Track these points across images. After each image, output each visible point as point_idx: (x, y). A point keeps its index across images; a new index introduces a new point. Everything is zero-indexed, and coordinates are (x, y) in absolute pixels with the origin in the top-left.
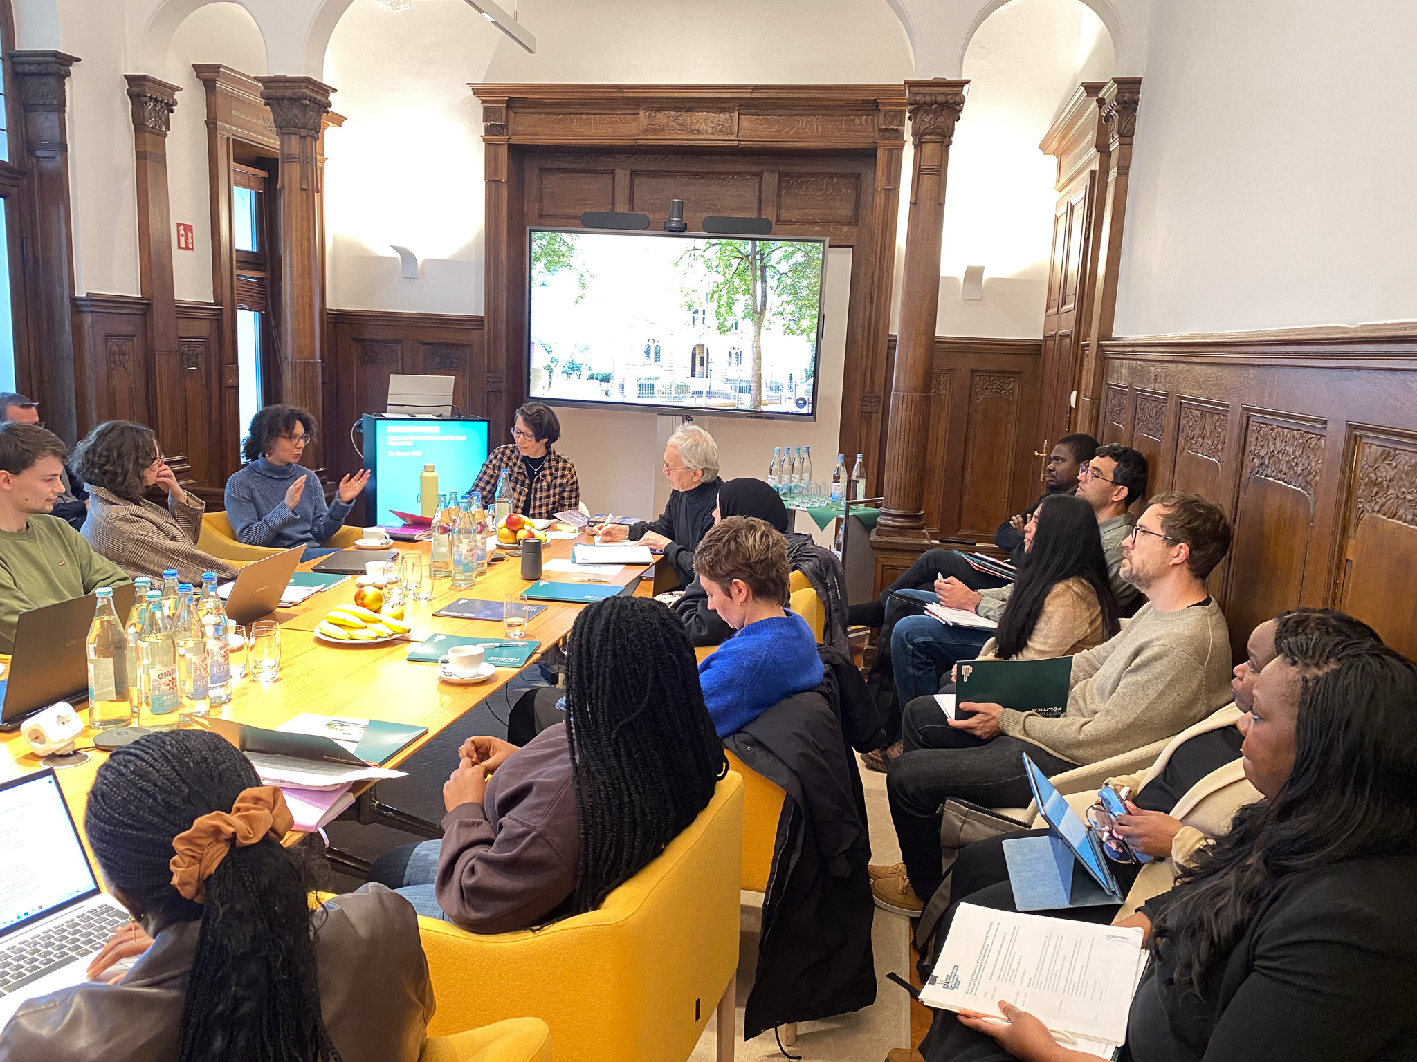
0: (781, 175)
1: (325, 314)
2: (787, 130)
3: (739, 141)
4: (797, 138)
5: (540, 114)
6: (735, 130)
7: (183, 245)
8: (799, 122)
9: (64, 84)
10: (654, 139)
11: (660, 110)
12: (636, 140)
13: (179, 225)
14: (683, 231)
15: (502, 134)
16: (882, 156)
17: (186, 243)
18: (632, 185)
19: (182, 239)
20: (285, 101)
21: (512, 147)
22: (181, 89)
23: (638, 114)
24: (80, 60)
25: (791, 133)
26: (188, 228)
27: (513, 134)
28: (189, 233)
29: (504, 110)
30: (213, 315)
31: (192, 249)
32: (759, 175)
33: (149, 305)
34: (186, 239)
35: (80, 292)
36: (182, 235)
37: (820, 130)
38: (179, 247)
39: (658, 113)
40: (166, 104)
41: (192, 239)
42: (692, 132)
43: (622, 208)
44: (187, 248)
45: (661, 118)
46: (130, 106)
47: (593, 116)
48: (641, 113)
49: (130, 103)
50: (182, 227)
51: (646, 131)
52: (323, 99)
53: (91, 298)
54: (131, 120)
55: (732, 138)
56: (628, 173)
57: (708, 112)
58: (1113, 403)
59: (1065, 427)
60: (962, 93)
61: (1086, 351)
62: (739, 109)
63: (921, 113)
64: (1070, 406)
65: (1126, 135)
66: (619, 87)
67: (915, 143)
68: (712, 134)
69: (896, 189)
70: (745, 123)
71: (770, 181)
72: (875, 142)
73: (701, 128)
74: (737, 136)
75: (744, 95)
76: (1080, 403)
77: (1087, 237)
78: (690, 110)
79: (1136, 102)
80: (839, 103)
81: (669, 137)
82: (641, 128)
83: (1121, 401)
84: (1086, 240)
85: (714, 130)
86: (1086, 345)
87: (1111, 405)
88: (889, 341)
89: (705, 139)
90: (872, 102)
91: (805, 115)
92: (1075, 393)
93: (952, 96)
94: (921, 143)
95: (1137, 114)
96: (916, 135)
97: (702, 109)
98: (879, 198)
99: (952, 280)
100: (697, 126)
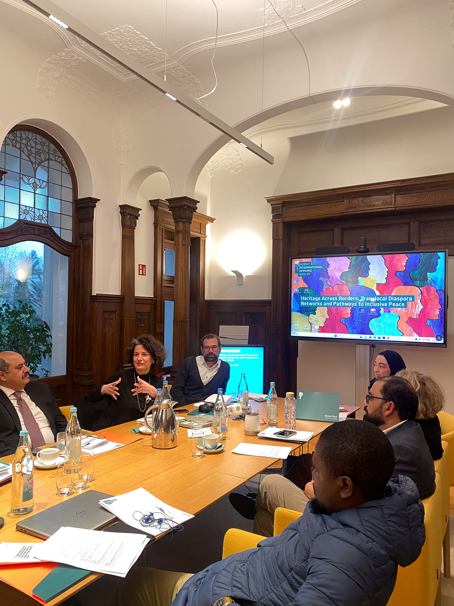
0: (420, 222)
1: (204, 302)
2: (421, 199)
3: (395, 207)
4: (427, 202)
5: (297, 207)
6: (393, 202)
7: (141, 273)
8: (428, 195)
9: (94, 210)
10: (351, 212)
11: (354, 198)
12: (343, 213)
13: (139, 265)
14: (367, 252)
15: (280, 218)
17: (143, 272)
18: (342, 235)
19: (141, 271)
20: (177, 208)
21: (285, 223)
22: (141, 210)
24: (100, 200)
25: (424, 200)
26: (144, 266)
27: (285, 217)
28: (144, 268)
29: (281, 208)
30: (153, 302)
31: (145, 275)
32: (408, 224)
33: (123, 298)
34: (143, 271)
35: (94, 294)
36: (141, 269)
37: (440, 197)
38: (139, 274)
39: (353, 200)
40: (135, 216)
41: (145, 271)
42: (371, 206)
43: (337, 245)
44: (143, 274)
45: (355, 201)
46: (121, 218)
47: (322, 205)
48: (345, 200)
49: (121, 216)
50: (141, 266)
51: (348, 208)
52: (194, 206)
53: (98, 296)
54: (121, 223)
55: (392, 206)
56: (340, 229)
57: (378, 196)
62: (395, 192)
66: (333, 190)
68: (381, 206)
70: (399, 199)
71: (414, 226)
73: (376, 203)
74: (394, 205)
75: (397, 185)
78: (370, 196)
80: (450, 182)
81: (359, 210)
82: (345, 207)
85: (382, 203)
89: (377, 208)
91: (431, 191)
97: (375, 195)
100: (373, 203)
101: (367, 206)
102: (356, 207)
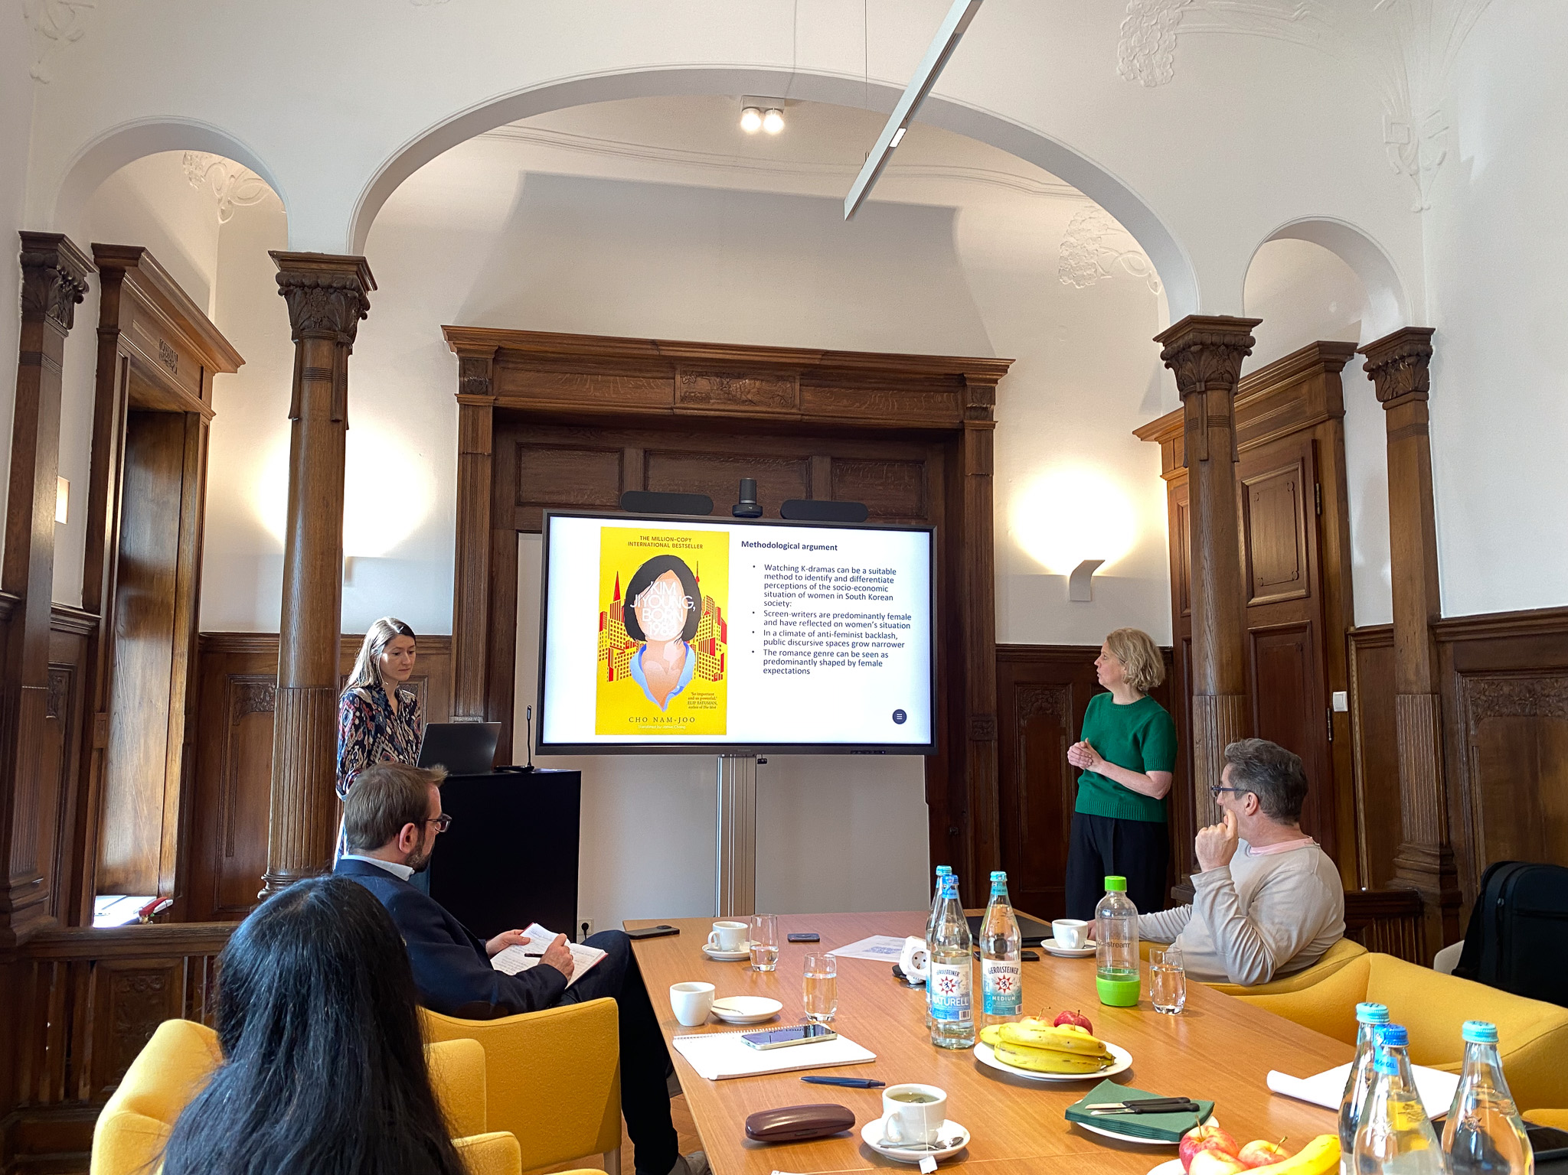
0: (834, 459)
2: (858, 404)
3: (802, 415)
4: (871, 414)
5: (538, 371)
6: (797, 402)
8: (871, 396)
10: (694, 409)
11: (701, 375)
12: (672, 409)
14: (756, 517)
15: (486, 394)
16: (969, 438)
20: (310, 290)
23: (674, 379)
27: (500, 394)
30: (81, 627)
32: (809, 459)
33: (16, 605)
37: (896, 407)
39: (699, 379)
40: (75, 287)
42: (743, 402)
47: (612, 378)
48: (678, 377)
52: (366, 295)
54: (20, 303)
55: (794, 411)
57: (762, 380)
58: (1493, 695)
59: (1325, 737)
60: (1251, 334)
61: (1353, 643)
62: (801, 379)
63: (1206, 354)
64: (1332, 710)
65: (1421, 389)
66: (654, 343)
67: (1198, 390)
68: (769, 406)
69: (988, 475)
70: (808, 396)
71: (821, 466)
72: (962, 422)
73: (755, 399)
74: (800, 410)
75: (812, 362)
76: (1356, 705)
77: (1319, 512)
78: (740, 376)
79: (1429, 354)
80: (918, 376)
81: (715, 408)
82: (678, 394)
83: (1538, 688)
84: (1318, 517)
85: (771, 401)
86: (1354, 635)
87: (1483, 697)
88: (997, 651)
89: (761, 410)
90: (956, 377)
91: (878, 389)
92: (1345, 693)
93: (1241, 337)
94: (1207, 389)
95: (1429, 367)
96: (1200, 381)
97: (755, 376)
98: (970, 485)
99: (1057, 579)
100: (749, 397)
101: (734, 400)
102: (706, 399)
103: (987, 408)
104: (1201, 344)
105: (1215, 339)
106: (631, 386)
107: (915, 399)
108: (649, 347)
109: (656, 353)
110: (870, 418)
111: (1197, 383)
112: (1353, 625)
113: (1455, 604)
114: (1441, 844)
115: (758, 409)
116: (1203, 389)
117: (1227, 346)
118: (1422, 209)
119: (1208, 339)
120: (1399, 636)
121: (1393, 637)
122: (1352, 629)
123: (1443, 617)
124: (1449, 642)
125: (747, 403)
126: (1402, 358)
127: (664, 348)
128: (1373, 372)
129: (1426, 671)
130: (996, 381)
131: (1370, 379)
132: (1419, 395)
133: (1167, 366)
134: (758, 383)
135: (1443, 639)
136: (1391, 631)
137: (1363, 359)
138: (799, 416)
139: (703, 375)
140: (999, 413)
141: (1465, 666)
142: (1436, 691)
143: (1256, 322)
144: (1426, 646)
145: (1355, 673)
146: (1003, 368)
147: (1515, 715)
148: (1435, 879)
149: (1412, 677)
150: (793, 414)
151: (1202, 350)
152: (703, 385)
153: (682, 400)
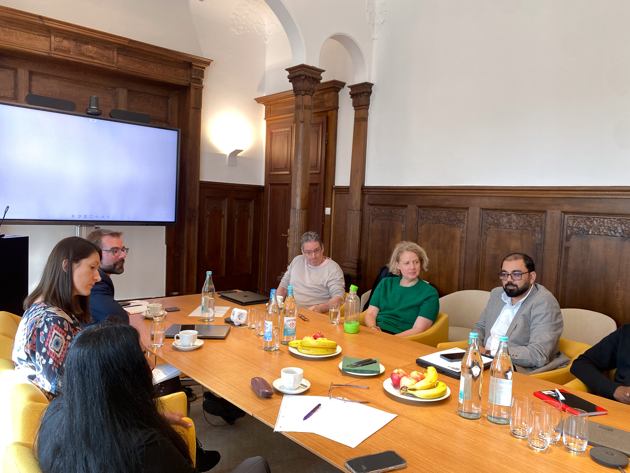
0: (129, 91)
2: (144, 67)
4: (150, 73)
6: (115, 61)
8: (150, 65)
10: (62, 55)
12: (49, 53)
14: (98, 115)
16: (192, 91)
18: (30, 80)
23: (50, 38)
25: (146, 69)
32: (114, 88)
39: (64, 40)
42: (88, 57)
47: (14, 31)
48: (53, 38)
55: (113, 65)
56: (27, 73)
57: (97, 47)
58: (379, 212)
59: (321, 223)
60: (321, 75)
61: (334, 191)
62: (117, 50)
63: (306, 81)
64: (325, 214)
65: (367, 105)
66: (41, 17)
67: (302, 94)
68: (101, 61)
69: (199, 109)
70: (120, 59)
71: (123, 94)
72: (190, 84)
73: (95, 56)
74: (116, 65)
75: (123, 43)
76: (333, 213)
77: (327, 143)
78: (87, 43)
79: (371, 93)
80: (171, 59)
81: (73, 57)
82: (53, 46)
83: (393, 211)
84: (326, 145)
85: (102, 58)
86: (335, 189)
87: (376, 213)
88: (200, 183)
89: (96, 62)
90: (188, 63)
91: (153, 62)
92: (330, 208)
93: (318, 76)
94: (305, 94)
95: (370, 97)
96: (303, 91)
97: (94, 45)
98: (192, 112)
99: (224, 155)
100: (91, 54)
101: (83, 54)
102: (68, 51)
103: (200, 79)
104: (305, 76)
105: (310, 75)
106: (25, 37)
107: (170, 70)
108: (38, 19)
109: (41, 23)
110: (150, 75)
111: (302, 91)
112: (334, 185)
113: (370, 182)
114: (358, 259)
115: (95, 61)
116: (304, 94)
117: (313, 78)
118: (374, 39)
119: (308, 74)
120: (351, 190)
121: (349, 191)
122: (334, 187)
123: (365, 185)
124: (367, 194)
125: (90, 57)
126: (363, 93)
127: (46, 21)
128: (353, 96)
129: (359, 203)
130: (204, 68)
131: (351, 98)
132: (366, 107)
133: (290, 81)
134: (95, 49)
135: (365, 193)
136: (349, 188)
137: (350, 90)
138: (117, 69)
139: (66, 39)
140: (206, 82)
141: (371, 202)
142: (362, 210)
143: (323, 71)
144: (360, 195)
145: (333, 202)
146: (208, 63)
147: (385, 220)
148: (355, 271)
149: (354, 205)
150: (113, 67)
151: (305, 78)
152: (66, 44)
153: (55, 50)
